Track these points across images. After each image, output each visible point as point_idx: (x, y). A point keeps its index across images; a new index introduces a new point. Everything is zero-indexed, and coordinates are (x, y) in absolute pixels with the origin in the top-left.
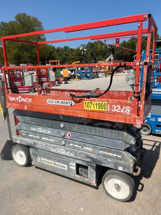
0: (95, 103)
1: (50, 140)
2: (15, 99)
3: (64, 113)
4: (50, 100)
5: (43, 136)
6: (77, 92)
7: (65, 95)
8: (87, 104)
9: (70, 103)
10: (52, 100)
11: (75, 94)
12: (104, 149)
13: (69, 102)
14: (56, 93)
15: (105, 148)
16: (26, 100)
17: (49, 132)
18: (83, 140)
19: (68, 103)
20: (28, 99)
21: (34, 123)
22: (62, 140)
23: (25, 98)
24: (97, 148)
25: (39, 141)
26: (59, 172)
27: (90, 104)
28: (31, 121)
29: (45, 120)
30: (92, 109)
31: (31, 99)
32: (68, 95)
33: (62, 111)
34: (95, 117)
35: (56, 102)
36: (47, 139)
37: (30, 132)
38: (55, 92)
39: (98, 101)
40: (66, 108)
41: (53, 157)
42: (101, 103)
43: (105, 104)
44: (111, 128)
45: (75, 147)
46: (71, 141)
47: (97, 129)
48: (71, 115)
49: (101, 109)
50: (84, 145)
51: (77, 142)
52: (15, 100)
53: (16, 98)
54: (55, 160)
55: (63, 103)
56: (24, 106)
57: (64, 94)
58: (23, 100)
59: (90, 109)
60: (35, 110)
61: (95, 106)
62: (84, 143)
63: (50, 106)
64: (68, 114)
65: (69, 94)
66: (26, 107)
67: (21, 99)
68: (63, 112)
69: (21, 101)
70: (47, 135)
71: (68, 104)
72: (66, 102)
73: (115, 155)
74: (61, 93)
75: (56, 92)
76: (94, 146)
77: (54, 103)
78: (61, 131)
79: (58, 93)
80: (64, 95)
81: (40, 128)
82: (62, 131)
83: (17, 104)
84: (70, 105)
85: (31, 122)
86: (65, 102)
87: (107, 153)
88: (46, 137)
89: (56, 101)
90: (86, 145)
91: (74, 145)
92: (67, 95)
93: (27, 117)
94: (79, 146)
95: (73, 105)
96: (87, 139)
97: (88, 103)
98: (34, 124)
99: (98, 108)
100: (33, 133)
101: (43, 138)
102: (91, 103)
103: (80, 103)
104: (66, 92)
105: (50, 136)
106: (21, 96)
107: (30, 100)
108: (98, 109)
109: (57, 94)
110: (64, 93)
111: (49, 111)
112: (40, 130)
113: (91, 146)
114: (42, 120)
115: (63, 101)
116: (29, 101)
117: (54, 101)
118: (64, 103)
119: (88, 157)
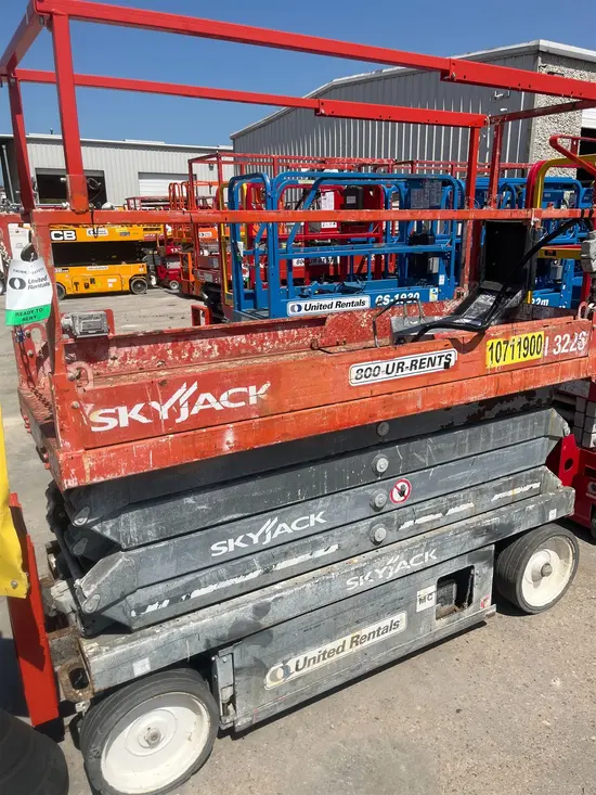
0: (517, 339)
1: (320, 553)
2: (146, 412)
3: (419, 404)
4: (364, 368)
5: (286, 553)
6: (256, 332)
7: (196, 354)
8: (494, 350)
9: (444, 360)
10: (373, 367)
11: (244, 341)
12: (505, 483)
13: (440, 357)
14: (141, 353)
15: (506, 479)
16: (232, 399)
17: (316, 519)
18: (447, 488)
19: (438, 360)
20: (244, 390)
21: (237, 512)
22: (372, 525)
23: (225, 389)
24: (486, 491)
25: (277, 587)
26: (376, 661)
27: (504, 346)
28: (216, 512)
29: (299, 474)
30: (509, 361)
31: (265, 387)
32: (210, 351)
33: (414, 400)
34: (513, 385)
35: (390, 371)
36: (306, 557)
37: (198, 575)
38: (135, 349)
39: (523, 331)
40: (429, 381)
41: (349, 615)
42: (530, 336)
43: (540, 336)
44: (526, 410)
45: (420, 526)
46: (408, 509)
47: (492, 427)
48: (445, 403)
49: (529, 357)
50: (451, 500)
51: (427, 506)
52: (144, 420)
53: (155, 405)
54: (357, 622)
55: (418, 365)
56: (221, 434)
57: (191, 351)
58: (206, 402)
59: (502, 363)
60: (285, 435)
61: (517, 348)
62: (450, 496)
63: (363, 395)
64: (433, 406)
65: (216, 347)
66: (230, 437)
67: (192, 401)
68: (417, 403)
69: (195, 410)
70: (301, 542)
71: (436, 367)
72: (430, 359)
73: (527, 488)
74: (173, 347)
75: (146, 348)
76: (477, 488)
77: (383, 376)
78: (369, 492)
79: (152, 352)
80: (190, 356)
81: (268, 525)
82: (377, 488)
83: (164, 440)
84: (442, 365)
85: (219, 515)
86: (426, 361)
87: (510, 493)
88: (300, 551)
89: (391, 364)
90: (456, 499)
91: (418, 521)
92: (204, 353)
93: (190, 500)
94: (434, 514)
95: (452, 364)
96: (459, 476)
97: (499, 343)
98: (235, 516)
99: (522, 356)
100: (222, 570)
101: (281, 566)
102: (506, 342)
103: (474, 352)
104: (199, 341)
105: (317, 537)
106: (194, 387)
107: (255, 394)
108: (523, 359)
109: (149, 358)
110: (188, 346)
111: (357, 419)
112: (271, 529)
113: (470, 494)
114: (283, 476)
115: (419, 359)
116: (253, 400)
117: (383, 366)
118: (421, 363)
119: (477, 532)
